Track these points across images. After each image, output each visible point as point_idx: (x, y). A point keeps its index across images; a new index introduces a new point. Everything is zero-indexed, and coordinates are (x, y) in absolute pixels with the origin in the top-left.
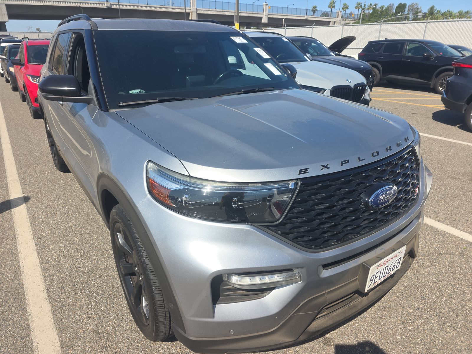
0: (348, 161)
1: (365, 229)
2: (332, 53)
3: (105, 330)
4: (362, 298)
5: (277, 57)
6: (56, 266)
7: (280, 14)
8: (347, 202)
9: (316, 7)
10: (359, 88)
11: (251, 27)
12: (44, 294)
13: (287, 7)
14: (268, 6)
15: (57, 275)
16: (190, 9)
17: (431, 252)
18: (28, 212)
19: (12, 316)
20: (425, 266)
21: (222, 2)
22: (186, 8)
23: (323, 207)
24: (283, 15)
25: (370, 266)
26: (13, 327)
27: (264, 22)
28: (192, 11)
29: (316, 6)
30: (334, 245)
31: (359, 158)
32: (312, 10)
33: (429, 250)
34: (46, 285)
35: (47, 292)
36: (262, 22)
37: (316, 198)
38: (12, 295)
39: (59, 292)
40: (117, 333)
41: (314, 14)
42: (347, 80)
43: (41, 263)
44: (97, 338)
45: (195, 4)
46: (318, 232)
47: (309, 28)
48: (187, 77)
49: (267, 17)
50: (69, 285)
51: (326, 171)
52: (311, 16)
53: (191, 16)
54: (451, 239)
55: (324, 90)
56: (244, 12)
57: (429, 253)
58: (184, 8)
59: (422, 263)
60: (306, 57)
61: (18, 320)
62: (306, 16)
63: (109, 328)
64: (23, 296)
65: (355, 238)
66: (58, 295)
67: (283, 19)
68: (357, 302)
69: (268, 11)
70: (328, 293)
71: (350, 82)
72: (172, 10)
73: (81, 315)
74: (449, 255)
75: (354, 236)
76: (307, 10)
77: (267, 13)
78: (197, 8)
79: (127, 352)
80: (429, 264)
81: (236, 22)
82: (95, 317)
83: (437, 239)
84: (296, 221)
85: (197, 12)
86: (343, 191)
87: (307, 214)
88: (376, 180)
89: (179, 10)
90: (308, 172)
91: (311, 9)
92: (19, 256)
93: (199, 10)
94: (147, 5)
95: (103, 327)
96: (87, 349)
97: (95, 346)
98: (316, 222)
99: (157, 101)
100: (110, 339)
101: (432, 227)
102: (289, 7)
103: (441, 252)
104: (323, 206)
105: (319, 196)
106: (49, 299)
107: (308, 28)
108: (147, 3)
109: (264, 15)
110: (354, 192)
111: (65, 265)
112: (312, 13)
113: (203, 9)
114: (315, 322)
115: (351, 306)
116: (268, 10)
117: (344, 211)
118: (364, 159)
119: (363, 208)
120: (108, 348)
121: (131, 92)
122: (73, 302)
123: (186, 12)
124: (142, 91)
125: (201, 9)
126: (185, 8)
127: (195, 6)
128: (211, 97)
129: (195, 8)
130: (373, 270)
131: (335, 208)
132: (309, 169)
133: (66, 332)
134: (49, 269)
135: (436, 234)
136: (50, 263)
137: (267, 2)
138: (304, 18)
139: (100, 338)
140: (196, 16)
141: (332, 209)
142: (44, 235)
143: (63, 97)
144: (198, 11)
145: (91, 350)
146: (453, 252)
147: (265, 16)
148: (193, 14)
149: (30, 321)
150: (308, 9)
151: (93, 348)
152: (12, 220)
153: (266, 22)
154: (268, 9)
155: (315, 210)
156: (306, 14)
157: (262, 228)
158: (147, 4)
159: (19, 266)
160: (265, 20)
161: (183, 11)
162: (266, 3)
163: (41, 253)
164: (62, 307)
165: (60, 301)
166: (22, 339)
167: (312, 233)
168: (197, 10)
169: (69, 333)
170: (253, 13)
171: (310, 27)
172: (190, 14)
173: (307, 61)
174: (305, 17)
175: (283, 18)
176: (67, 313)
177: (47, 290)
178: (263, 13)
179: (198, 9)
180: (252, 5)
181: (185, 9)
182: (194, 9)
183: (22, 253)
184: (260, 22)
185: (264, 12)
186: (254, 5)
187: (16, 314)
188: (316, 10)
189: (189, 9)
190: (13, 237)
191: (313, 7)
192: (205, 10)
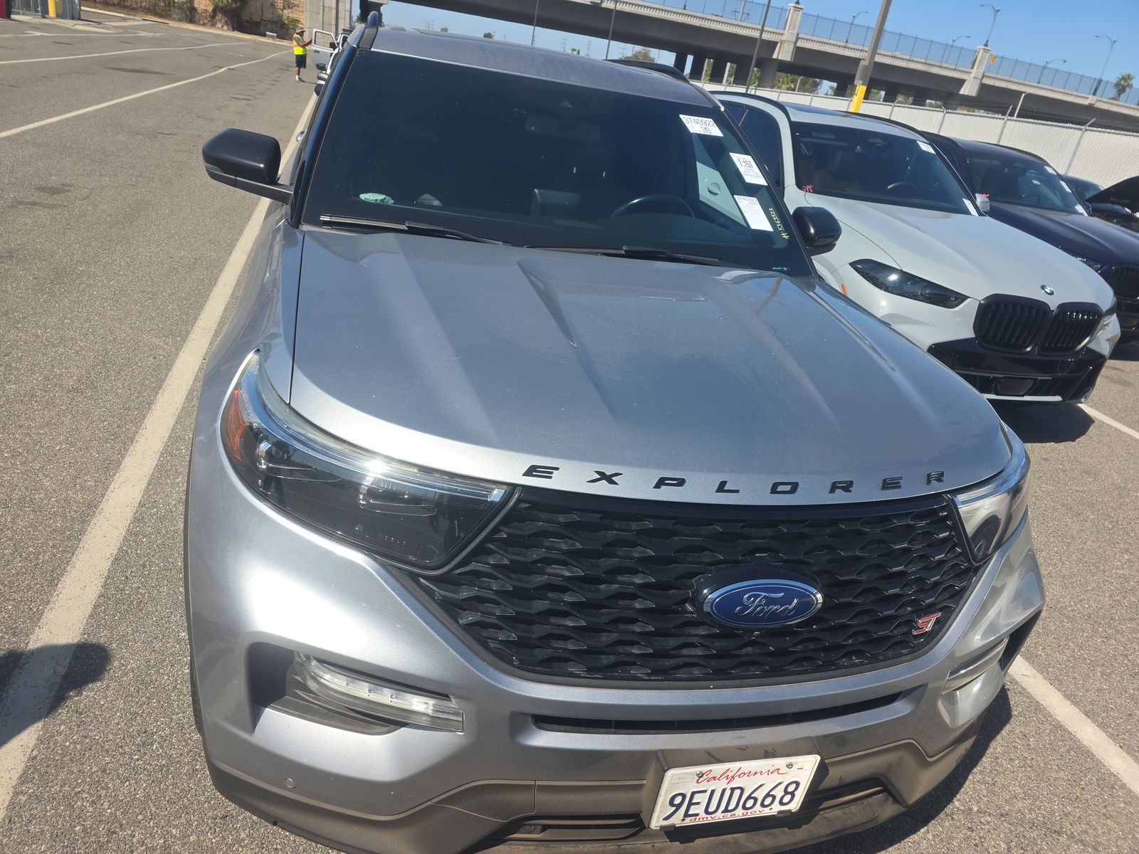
0: (681, 482)
1: (694, 668)
2: (1079, 208)
3: (157, 680)
4: (669, 843)
5: (889, 187)
6: (161, 520)
7: (1017, 81)
8: (641, 582)
9: (1132, 79)
10: (1077, 315)
11: (928, 101)
12: (105, 565)
13: (1043, 64)
14: (988, 54)
15: (150, 538)
16: (782, 34)
17: (1034, 816)
18: (187, 398)
19: (29, 585)
20: (985, 845)
21: (868, 28)
22: (765, 28)
23: (567, 574)
24: (1027, 83)
25: (667, 766)
26: (16, 608)
27: (966, 94)
28: (784, 39)
29: (1133, 74)
30: (578, 676)
31: (723, 484)
32: (1117, 85)
33: (1030, 811)
34: (121, 549)
35: (113, 564)
36: (962, 92)
37: (556, 545)
38: (54, 546)
39: (132, 572)
40: (173, 695)
41: (1119, 95)
42: (1043, 287)
43: (141, 505)
44: (132, 689)
45: (798, 23)
46: (539, 630)
47: (1075, 128)
48: (536, 191)
49: (979, 81)
50: (158, 565)
51: (603, 489)
52: (1106, 100)
53: (780, 51)
54: (1122, 805)
55: (961, 298)
56: (919, 60)
57: (1025, 816)
58: (760, 27)
59: (981, 835)
60: (968, 203)
61: (31, 597)
62: (1091, 96)
63: (166, 678)
64: (69, 555)
65: (647, 680)
66: (127, 578)
67: (1023, 95)
68: (649, 846)
69: (987, 66)
70: (542, 788)
71: (1052, 293)
72: (736, 30)
73: (137, 631)
74: (1084, 845)
75: (648, 674)
76: (1100, 81)
77: (982, 71)
78: (798, 34)
79: (166, 740)
80: (1003, 845)
81: (861, 82)
82: (157, 645)
83: (1077, 790)
84: (486, 585)
85: (795, 43)
86: (640, 552)
87: (522, 576)
88: (765, 555)
89: (752, 33)
90: (550, 477)
91: (1114, 81)
92: (116, 478)
93: (802, 39)
94: (682, 11)
95: (158, 671)
96: (102, 703)
97: (120, 704)
98: (540, 605)
99: (403, 227)
100: (155, 701)
101: (1088, 754)
102: (1049, 66)
103: (1062, 828)
104: (568, 570)
105: (566, 543)
106: (108, 577)
107: (1071, 128)
108: (685, 6)
109: (972, 75)
110: (674, 565)
111: (177, 523)
112: (1114, 92)
113: (814, 38)
114: (507, 846)
115: (623, 849)
116: (988, 63)
117: (627, 602)
118: (737, 491)
119: (693, 613)
120: (138, 718)
121: (363, 196)
122: (141, 602)
123: (763, 38)
124: (388, 198)
125: (809, 37)
126: (763, 26)
127: (795, 28)
128: (534, 247)
129: (795, 32)
130: (677, 780)
131: (603, 587)
132: (557, 469)
133: (91, 653)
134: (146, 521)
135: (1085, 776)
136: (155, 510)
137: (988, 44)
138: (1086, 102)
139: (138, 692)
140: (791, 52)
141: (593, 587)
142: (184, 451)
143: (238, 178)
144: (800, 40)
145: (107, 708)
146: (1100, 844)
147: (974, 78)
148: (785, 45)
149: (48, 607)
150: (1103, 79)
151: (113, 705)
152: (150, 403)
153: (970, 94)
154: (986, 60)
155: (542, 573)
156: (1092, 93)
157: (394, 571)
158: (685, 9)
159: (103, 496)
160: (969, 90)
161: (756, 34)
162: (986, 45)
163: (155, 484)
164: (118, 602)
165: (123, 590)
166: (14, 635)
167: (523, 626)
168: (798, 38)
169: (95, 657)
170: (944, 65)
171: (1078, 126)
172: (779, 45)
173: (967, 212)
174: (1088, 98)
175: (1022, 93)
176: (116, 618)
177: (117, 560)
178: (971, 70)
179: (801, 36)
180: (947, 45)
181: (762, 31)
182: (791, 33)
183: (124, 473)
184: (955, 92)
185: (973, 68)
186: (952, 46)
187: (35, 584)
188: (1130, 86)
189: (779, 34)
190: (129, 438)
191: (1121, 77)
192: (817, 42)
